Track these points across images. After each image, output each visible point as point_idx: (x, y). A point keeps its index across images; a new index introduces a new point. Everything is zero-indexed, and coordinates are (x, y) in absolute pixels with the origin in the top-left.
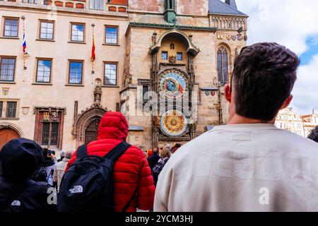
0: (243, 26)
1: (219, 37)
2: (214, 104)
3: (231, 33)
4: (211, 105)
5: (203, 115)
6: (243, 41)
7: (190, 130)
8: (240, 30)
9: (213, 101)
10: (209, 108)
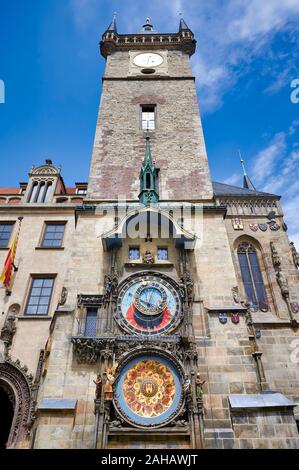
0: (275, 210)
1: (236, 227)
2: (241, 343)
3: (256, 222)
4: (235, 344)
5: (219, 368)
6: (281, 231)
7: (186, 406)
8: (271, 216)
9: (238, 335)
10: (231, 352)
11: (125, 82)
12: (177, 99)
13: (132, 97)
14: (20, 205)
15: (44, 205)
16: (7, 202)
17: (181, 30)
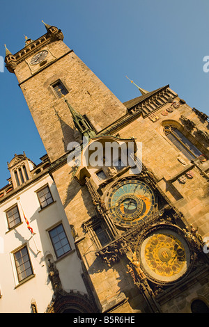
1: (154, 120)
3: (164, 108)
11: (33, 79)
12: (69, 68)
13: (42, 84)
14: (15, 190)
15: (29, 181)
16: (5, 194)
17: (48, 30)
